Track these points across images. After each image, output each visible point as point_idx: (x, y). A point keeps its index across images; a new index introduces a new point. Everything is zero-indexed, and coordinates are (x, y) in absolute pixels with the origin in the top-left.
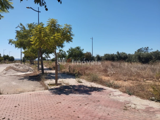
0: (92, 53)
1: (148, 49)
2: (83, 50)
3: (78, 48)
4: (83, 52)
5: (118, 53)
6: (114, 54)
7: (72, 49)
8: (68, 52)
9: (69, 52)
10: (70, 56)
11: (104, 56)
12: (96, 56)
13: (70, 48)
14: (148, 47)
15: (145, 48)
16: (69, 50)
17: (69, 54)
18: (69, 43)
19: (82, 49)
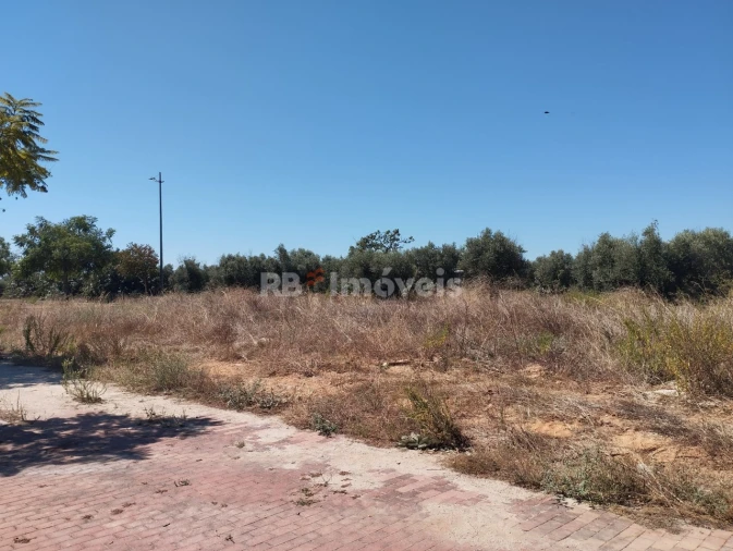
0: (157, 251)
1: (397, 236)
2: (111, 233)
3: (82, 224)
4: (109, 246)
5: (282, 251)
6: (263, 256)
7: (45, 226)
8: (20, 241)
9: (31, 244)
10: (32, 264)
11: (218, 264)
12: (181, 268)
13: (35, 224)
14: (397, 232)
15: (388, 232)
16: (26, 232)
17: (26, 253)
18: (25, 195)
19: (105, 231)
